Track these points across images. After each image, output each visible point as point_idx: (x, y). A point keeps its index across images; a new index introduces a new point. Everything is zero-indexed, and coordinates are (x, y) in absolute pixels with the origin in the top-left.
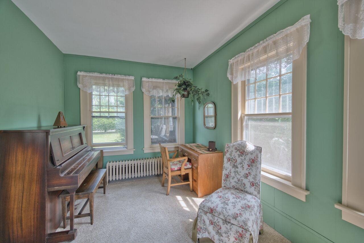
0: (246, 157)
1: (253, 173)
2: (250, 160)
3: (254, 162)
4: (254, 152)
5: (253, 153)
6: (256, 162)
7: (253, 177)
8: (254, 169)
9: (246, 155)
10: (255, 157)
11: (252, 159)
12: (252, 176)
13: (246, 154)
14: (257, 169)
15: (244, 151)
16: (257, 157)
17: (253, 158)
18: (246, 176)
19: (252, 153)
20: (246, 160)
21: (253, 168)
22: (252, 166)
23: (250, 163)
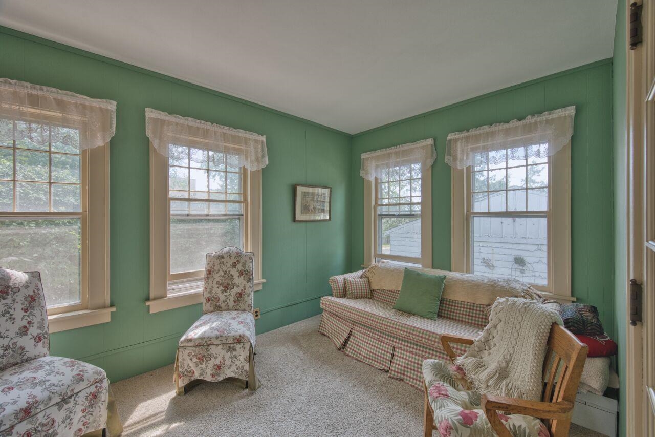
0: (17, 296)
1: (36, 321)
2: (26, 298)
3: (35, 300)
4: (30, 283)
5: (29, 285)
6: (39, 298)
7: (39, 325)
8: (37, 312)
9: (14, 294)
10: (34, 292)
11: (29, 295)
12: (36, 325)
13: (13, 290)
14: (42, 309)
15: (9, 287)
16: (38, 290)
17: (32, 294)
18: (24, 331)
19: (26, 286)
20: (17, 302)
21: (35, 312)
22: (33, 308)
23: (26, 304)
